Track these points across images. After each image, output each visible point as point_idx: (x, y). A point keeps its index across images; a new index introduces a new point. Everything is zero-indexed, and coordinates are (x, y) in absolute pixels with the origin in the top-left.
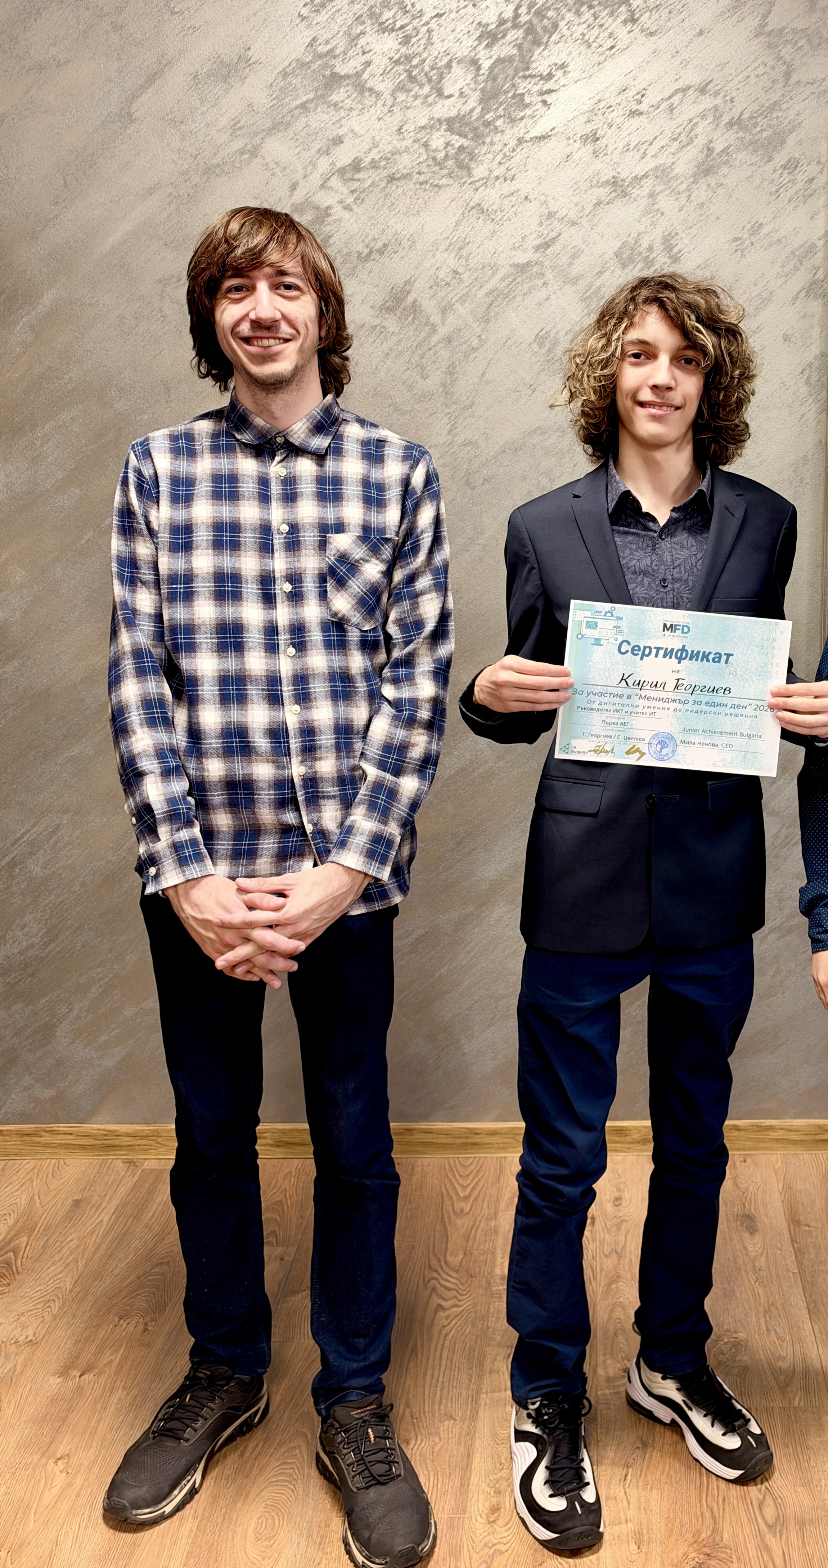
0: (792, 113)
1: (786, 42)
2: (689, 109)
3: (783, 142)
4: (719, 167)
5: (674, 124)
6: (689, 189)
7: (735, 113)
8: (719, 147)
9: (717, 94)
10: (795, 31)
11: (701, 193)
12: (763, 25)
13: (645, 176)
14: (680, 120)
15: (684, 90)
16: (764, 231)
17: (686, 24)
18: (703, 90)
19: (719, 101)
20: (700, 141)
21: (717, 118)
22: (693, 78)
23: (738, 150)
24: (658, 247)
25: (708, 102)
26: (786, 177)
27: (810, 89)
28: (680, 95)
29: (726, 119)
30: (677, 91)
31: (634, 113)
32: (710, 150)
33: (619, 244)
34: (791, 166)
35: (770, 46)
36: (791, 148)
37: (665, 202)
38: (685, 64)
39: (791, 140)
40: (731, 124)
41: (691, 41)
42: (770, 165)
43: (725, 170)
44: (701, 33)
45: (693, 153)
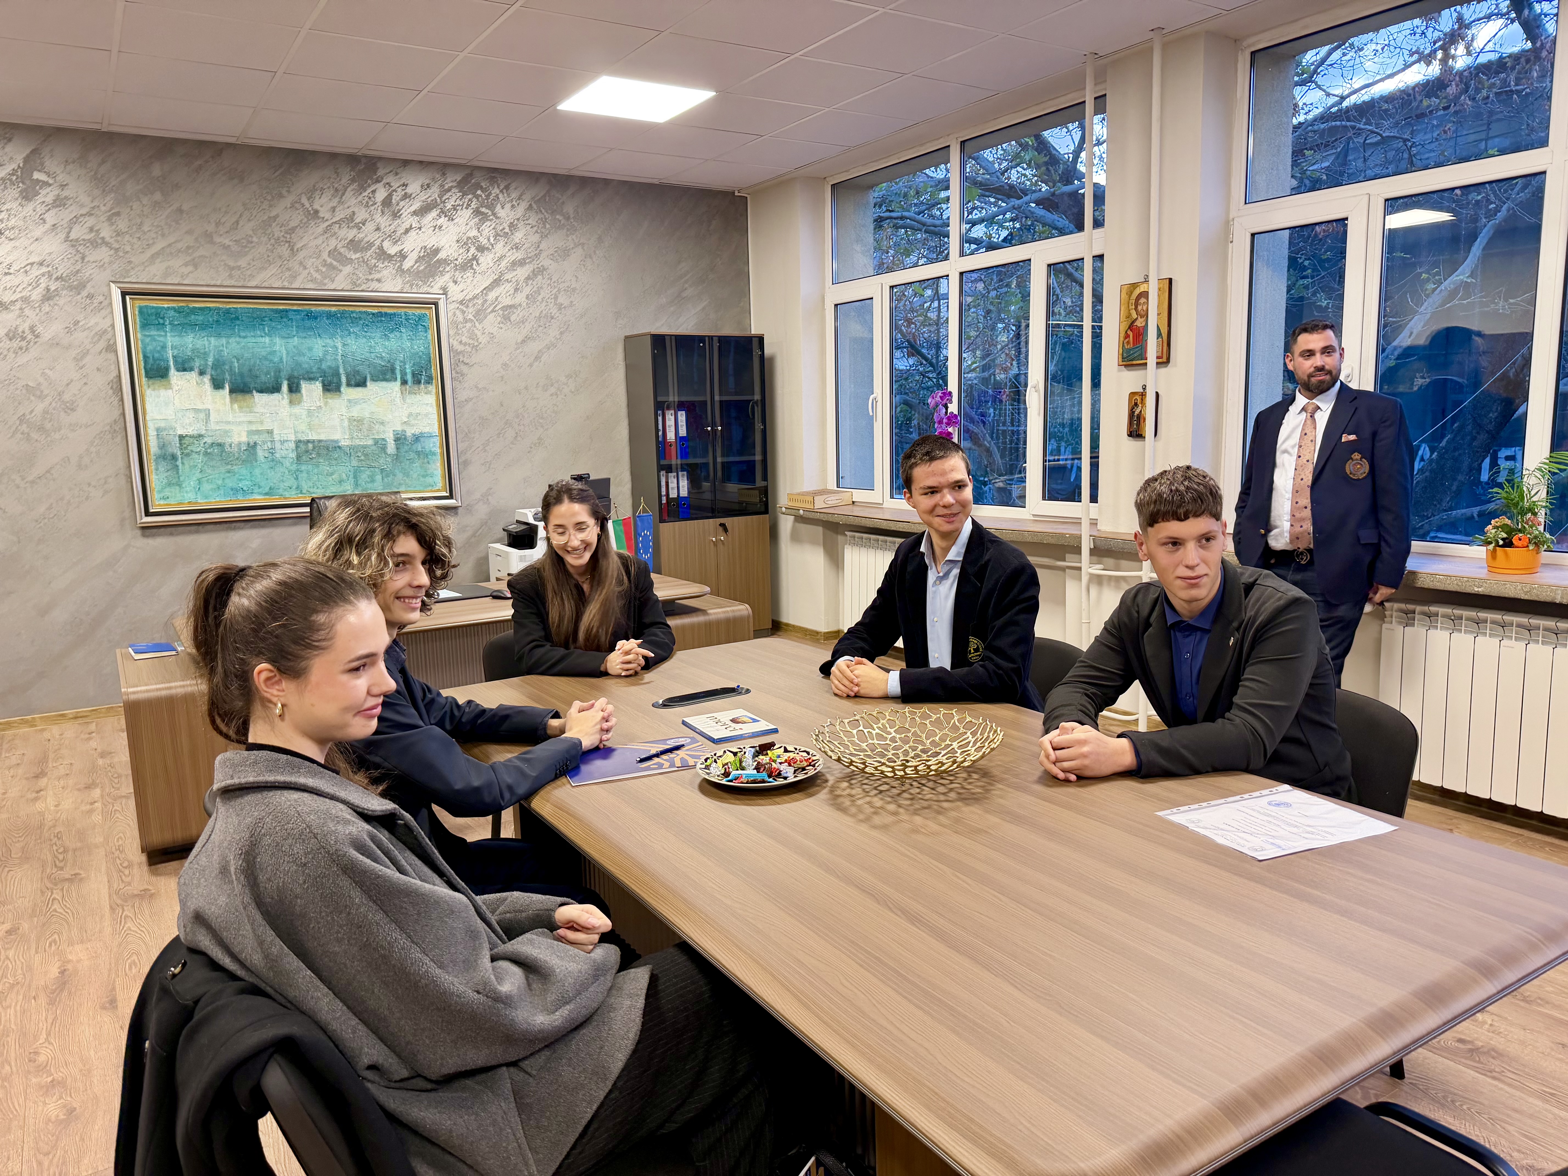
0: (87, 274)
1: (80, 245)
2: (35, 272)
3: (85, 286)
4: (54, 296)
5: (28, 278)
6: (39, 306)
7: (59, 274)
8: (53, 288)
9: (48, 266)
10: (84, 240)
11: (46, 308)
12: (68, 237)
13: (16, 301)
14: (31, 276)
15: (32, 264)
16: (81, 324)
17: (29, 236)
18: (41, 264)
19: (50, 269)
20: (43, 285)
21: (50, 276)
22: (35, 258)
23: (62, 290)
24: (27, 331)
25: (44, 269)
26: (88, 301)
27: (94, 264)
28: (29, 266)
29: (54, 276)
30: (27, 265)
31: (6, 274)
32: (48, 290)
33: (6, 331)
34: (90, 296)
35: (72, 246)
36: (89, 289)
37: (27, 312)
38: (30, 253)
39: (89, 286)
40: (57, 279)
41: (32, 243)
42: (80, 296)
43: (57, 298)
44: (37, 240)
45: (40, 290)
